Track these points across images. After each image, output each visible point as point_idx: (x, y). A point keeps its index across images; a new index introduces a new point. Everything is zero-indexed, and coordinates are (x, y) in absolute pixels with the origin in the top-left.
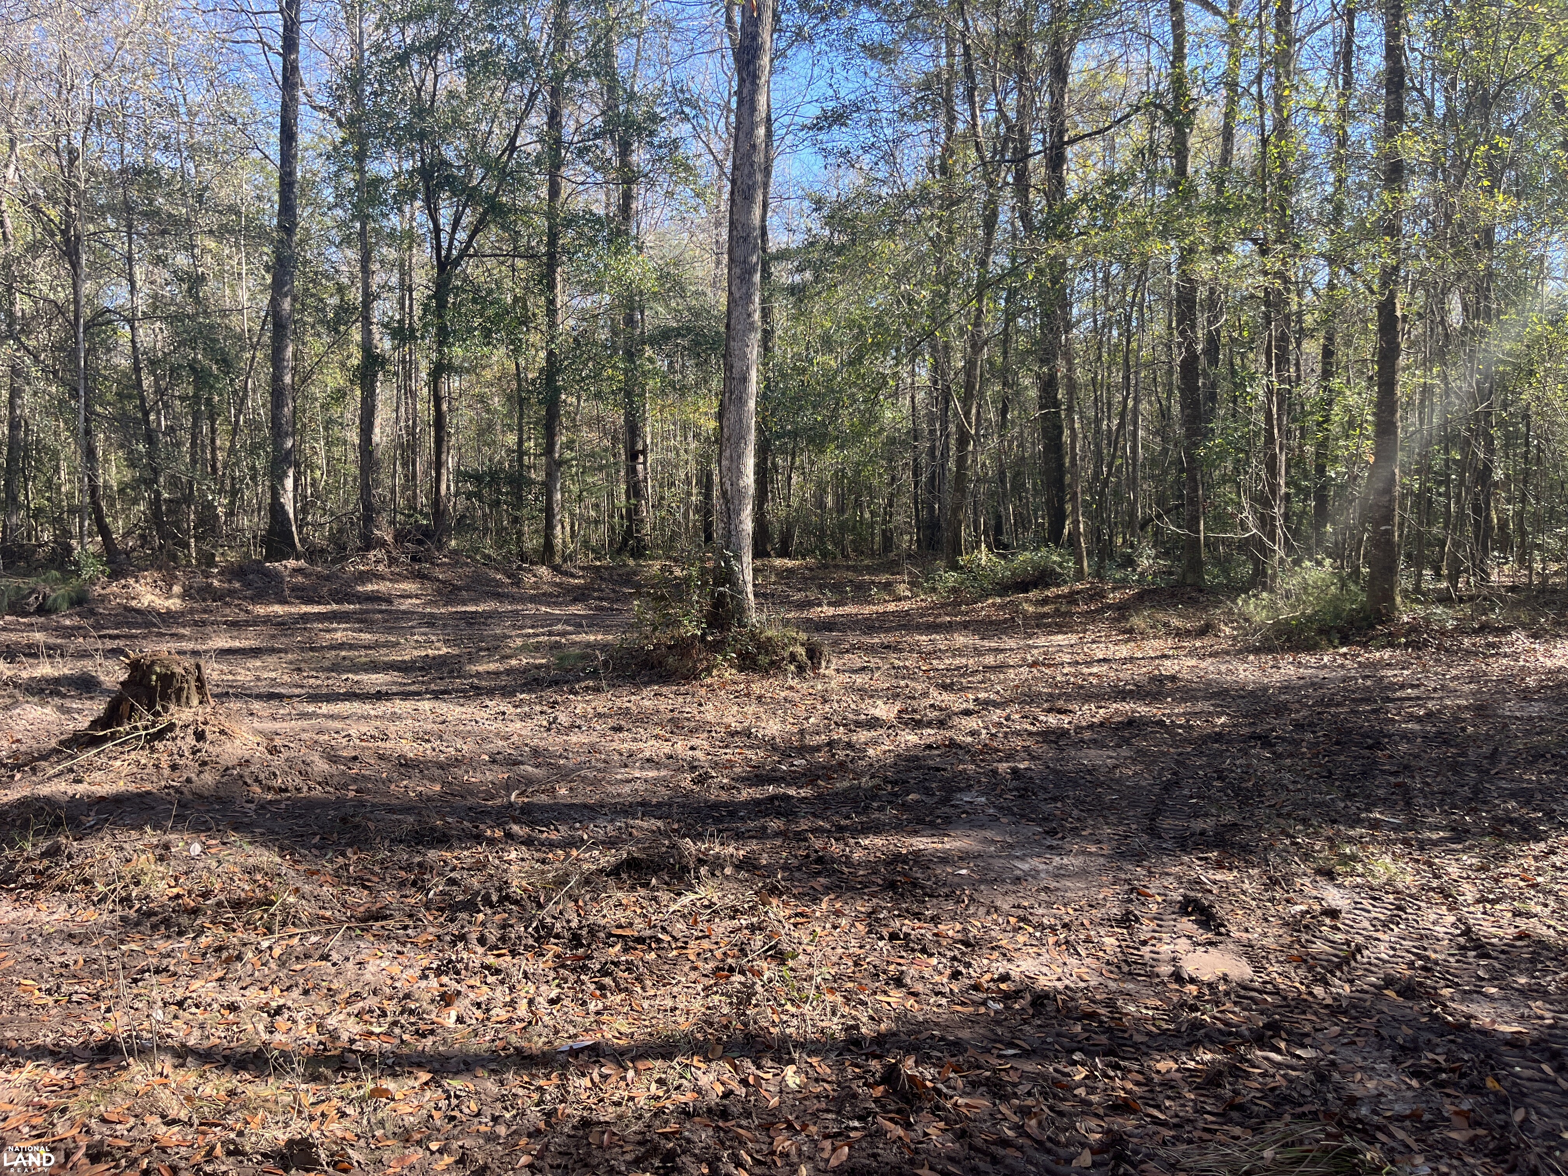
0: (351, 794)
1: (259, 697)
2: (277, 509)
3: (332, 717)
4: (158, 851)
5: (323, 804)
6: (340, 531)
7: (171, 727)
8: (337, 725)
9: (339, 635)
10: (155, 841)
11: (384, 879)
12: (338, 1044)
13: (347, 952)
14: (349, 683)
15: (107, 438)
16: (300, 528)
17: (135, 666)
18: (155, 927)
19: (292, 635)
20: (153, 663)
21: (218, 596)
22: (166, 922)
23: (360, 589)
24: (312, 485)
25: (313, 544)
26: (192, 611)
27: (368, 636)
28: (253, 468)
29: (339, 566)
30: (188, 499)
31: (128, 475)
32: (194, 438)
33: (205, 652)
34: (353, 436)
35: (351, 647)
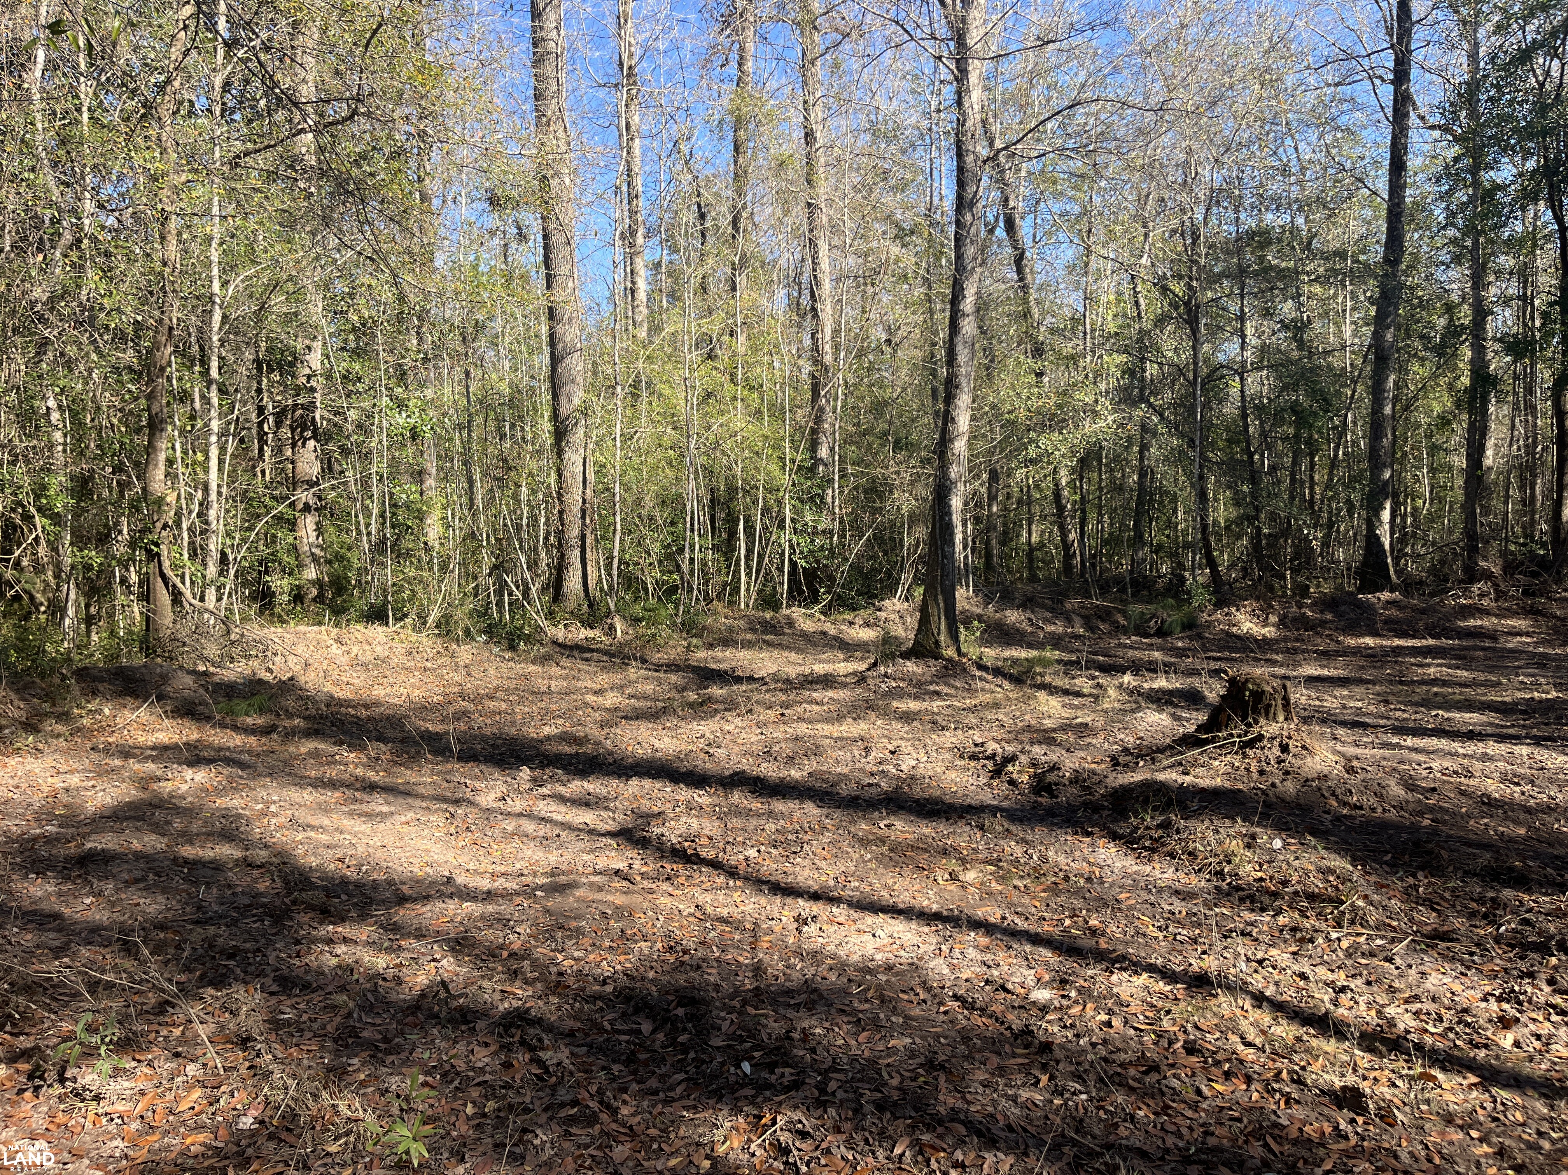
0: (1426, 822)
1: (1343, 724)
2: (1373, 542)
3: (1416, 750)
4: (1246, 840)
5: (1397, 827)
6: (1443, 562)
7: (1260, 737)
8: (1421, 757)
9: (1432, 670)
10: (1244, 831)
11: (1454, 906)
12: (1394, 1030)
13: (1410, 960)
14: (1439, 719)
15: (1216, 481)
16: (1396, 560)
17: (1232, 681)
18: (1242, 900)
19: (1382, 667)
20: (1247, 680)
21: (1312, 626)
22: (1252, 898)
23: (1461, 624)
24: (1412, 514)
25: (1409, 575)
26: (1285, 639)
27: (1466, 674)
28: (1349, 502)
29: (1437, 599)
30: (1286, 532)
31: (1234, 513)
32: (1293, 476)
33: (1295, 677)
34: (1459, 461)
35: (1444, 683)
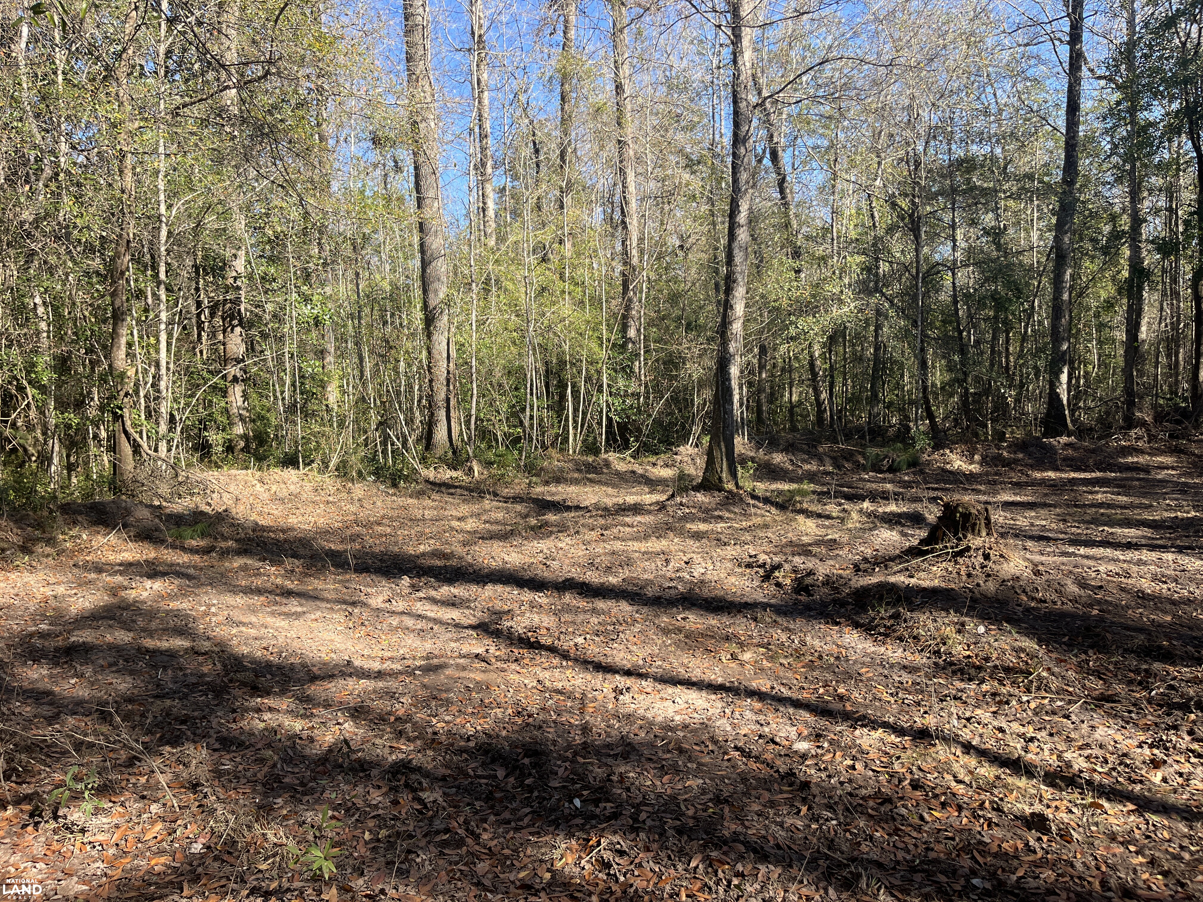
0: (1095, 612)
1: (1032, 538)
2: (1054, 397)
3: (1087, 557)
4: (957, 627)
5: (1073, 616)
6: (1107, 413)
7: (968, 549)
8: (1091, 563)
9: (1099, 496)
10: (956, 620)
11: (1116, 676)
12: (1071, 770)
13: (1082, 717)
14: (1105, 534)
15: (934, 353)
16: (1072, 412)
17: (947, 506)
18: (954, 673)
19: (1061, 494)
20: (958, 505)
21: (1008, 463)
22: (962, 671)
23: (1121, 460)
24: (1084, 377)
25: (1082, 423)
26: (987, 474)
27: (1125, 499)
28: (1036, 367)
29: (1103, 442)
30: (987, 391)
31: (947, 377)
32: (993, 348)
33: (995, 503)
34: (1121, 335)
35: (1109, 506)
